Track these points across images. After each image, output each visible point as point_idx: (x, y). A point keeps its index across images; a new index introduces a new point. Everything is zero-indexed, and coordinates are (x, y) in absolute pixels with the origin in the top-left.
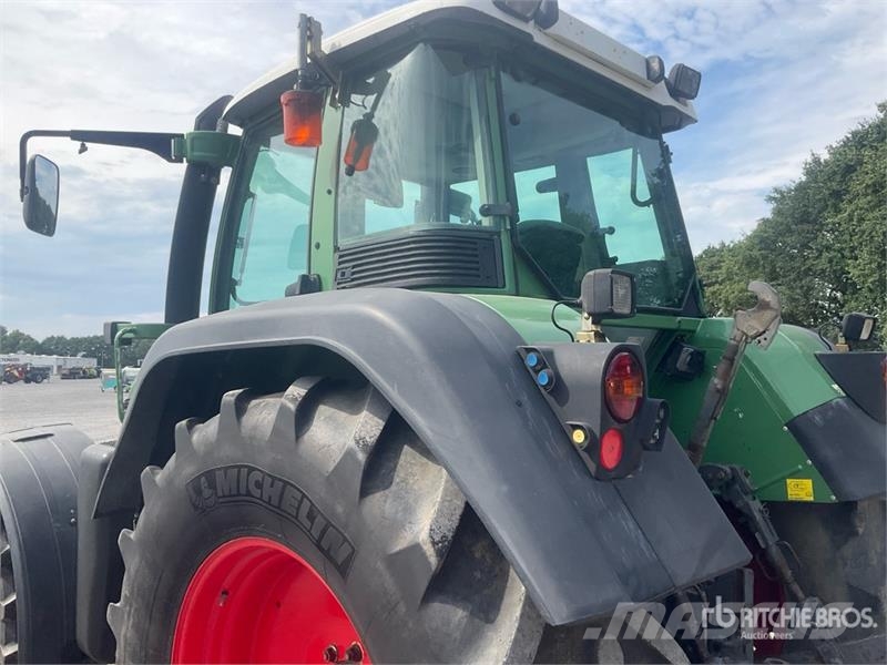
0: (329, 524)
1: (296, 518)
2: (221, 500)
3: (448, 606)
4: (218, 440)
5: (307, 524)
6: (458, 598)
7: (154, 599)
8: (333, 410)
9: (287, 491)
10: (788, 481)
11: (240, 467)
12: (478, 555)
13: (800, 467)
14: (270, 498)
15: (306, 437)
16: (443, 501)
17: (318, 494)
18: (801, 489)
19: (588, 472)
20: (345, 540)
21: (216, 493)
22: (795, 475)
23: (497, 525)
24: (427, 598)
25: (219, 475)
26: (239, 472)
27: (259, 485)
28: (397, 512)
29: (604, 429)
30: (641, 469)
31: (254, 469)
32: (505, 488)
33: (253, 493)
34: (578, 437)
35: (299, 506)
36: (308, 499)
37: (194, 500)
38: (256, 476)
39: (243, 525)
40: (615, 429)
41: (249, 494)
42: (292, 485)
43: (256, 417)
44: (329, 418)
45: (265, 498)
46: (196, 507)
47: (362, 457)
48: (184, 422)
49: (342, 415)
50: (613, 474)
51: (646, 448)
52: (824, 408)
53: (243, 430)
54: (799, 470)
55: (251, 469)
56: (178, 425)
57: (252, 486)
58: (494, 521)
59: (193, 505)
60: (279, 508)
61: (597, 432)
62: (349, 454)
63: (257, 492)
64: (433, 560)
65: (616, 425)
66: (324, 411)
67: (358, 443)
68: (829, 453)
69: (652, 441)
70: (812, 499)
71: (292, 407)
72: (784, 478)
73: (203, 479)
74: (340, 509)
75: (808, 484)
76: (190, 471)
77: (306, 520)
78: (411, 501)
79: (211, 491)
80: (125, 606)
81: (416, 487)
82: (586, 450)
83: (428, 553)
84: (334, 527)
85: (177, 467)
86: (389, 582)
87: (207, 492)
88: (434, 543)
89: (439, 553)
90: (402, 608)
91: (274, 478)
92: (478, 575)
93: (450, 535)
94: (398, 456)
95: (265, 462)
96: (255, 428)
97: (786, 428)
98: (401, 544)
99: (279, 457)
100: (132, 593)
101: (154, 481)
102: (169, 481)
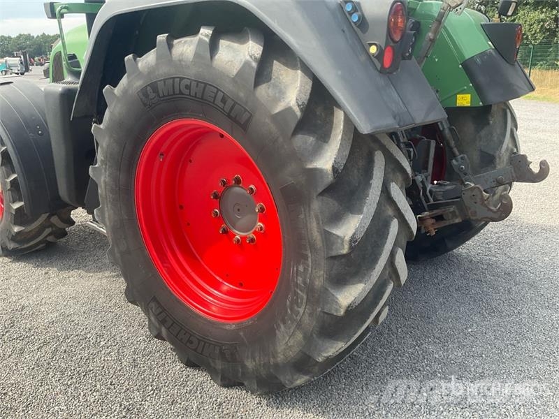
0: (236, 103)
1: (213, 103)
2: (162, 99)
3: (306, 136)
4: (157, 64)
5: (221, 105)
6: (310, 131)
7: (121, 159)
8: (229, 43)
9: (207, 88)
10: (458, 96)
11: (174, 78)
12: (318, 113)
13: (465, 87)
14: (196, 93)
15: (217, 57)
16: (301, 86)
17: (228, 88)
18: (464, 100)
19: (376, 68)
20: (246, 110)
21: (159, 95)
22: (463, 92)
23: (336, 91)
24: (295, 132)
25: (160, 85)
26: (173, 81)
27: (188, 87)
28: (275, 94)
29: (387, 45)
30: (399, 70)
31: (184, 78)
32: (340, 73)
33: (183, 92)
34: (373, 50)
35: (215, 97)
36: (221, 91)
37: (144, 100)
38: (185, 82)
39: (178, 112)
40: (391, 46)
41: (181, 93)
42: (210, 85)
43: (181, 49)
44: (228, 46)
45: (193, 93)
46: (145, 105)
47: (254, 65)
48: (131, 56)
49: (236, 45)
50: (388, 71)
51: (404, 58)
52: (482, 54)
53: (173, 56)
54: (465, 89)
55: (182, 79)
56: (126, 58)
57: (183, 88)
58: (334, 89)
59: (144, 104)
60: (202, 99)
61: (383, 47)
62: (247, 64)
63: (187, 92)
64: (299, 114)
65: (392, 44)
66: (224, 44)
67: (251, 57)
68: (481, 79)
69: (408, 54)
70: (469, 105)
71: (207, 40)
72: (456, 95)
73: (149, 88)
74: (242, 95)
75: (469, 96)
76: (139, 84)
77: (220, 103)
78: (282, 87)
79: (154, 94)
80: (102, 165)
81: (284, 81)
82: (377, 57)
83: (296, 111)
84: (239, 104)
85: (129, 83)
86: (273, 128)
87: (152, 95)
88: (299, 106)
89: (301, 110)
90: (281, 140)
91: (198, 82)
92: (319, 122)
93: (306, 102)
94: (272, 66)
95: (192, 73)
96: (182, 54)
97: (461, 66)
98: (279, 108)
99: (201, 70)
100: (106, 157)
101: (114, 93)
102: (125, 92)
